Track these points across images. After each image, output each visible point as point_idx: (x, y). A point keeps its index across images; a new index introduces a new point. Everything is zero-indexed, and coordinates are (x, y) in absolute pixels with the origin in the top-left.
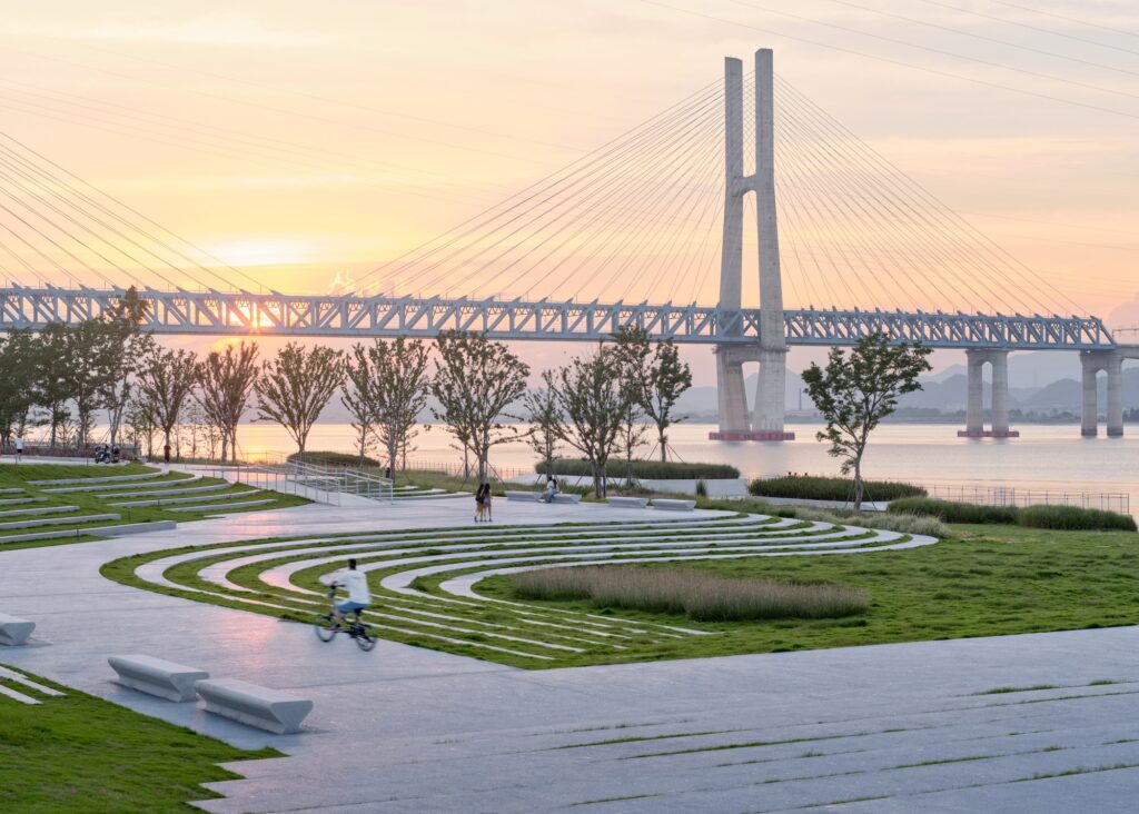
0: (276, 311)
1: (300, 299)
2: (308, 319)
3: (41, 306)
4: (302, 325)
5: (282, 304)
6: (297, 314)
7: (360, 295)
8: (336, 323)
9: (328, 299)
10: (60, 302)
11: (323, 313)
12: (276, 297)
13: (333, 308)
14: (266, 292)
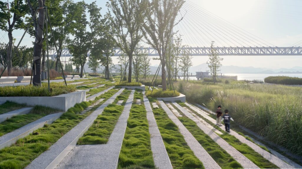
0: (277, 51)
1: (282, 48)
2: (284, 52)
3: (236, 51)
4: (282, 53)
5: (278, 49)
6: (281, 51)
7: (295, 47)
8: (290, 53)
9: (288, 48)
10: (240, 50)
11: (287, 51)
12: (277, 48)
13: (289, 50)
14: (275, 47)
